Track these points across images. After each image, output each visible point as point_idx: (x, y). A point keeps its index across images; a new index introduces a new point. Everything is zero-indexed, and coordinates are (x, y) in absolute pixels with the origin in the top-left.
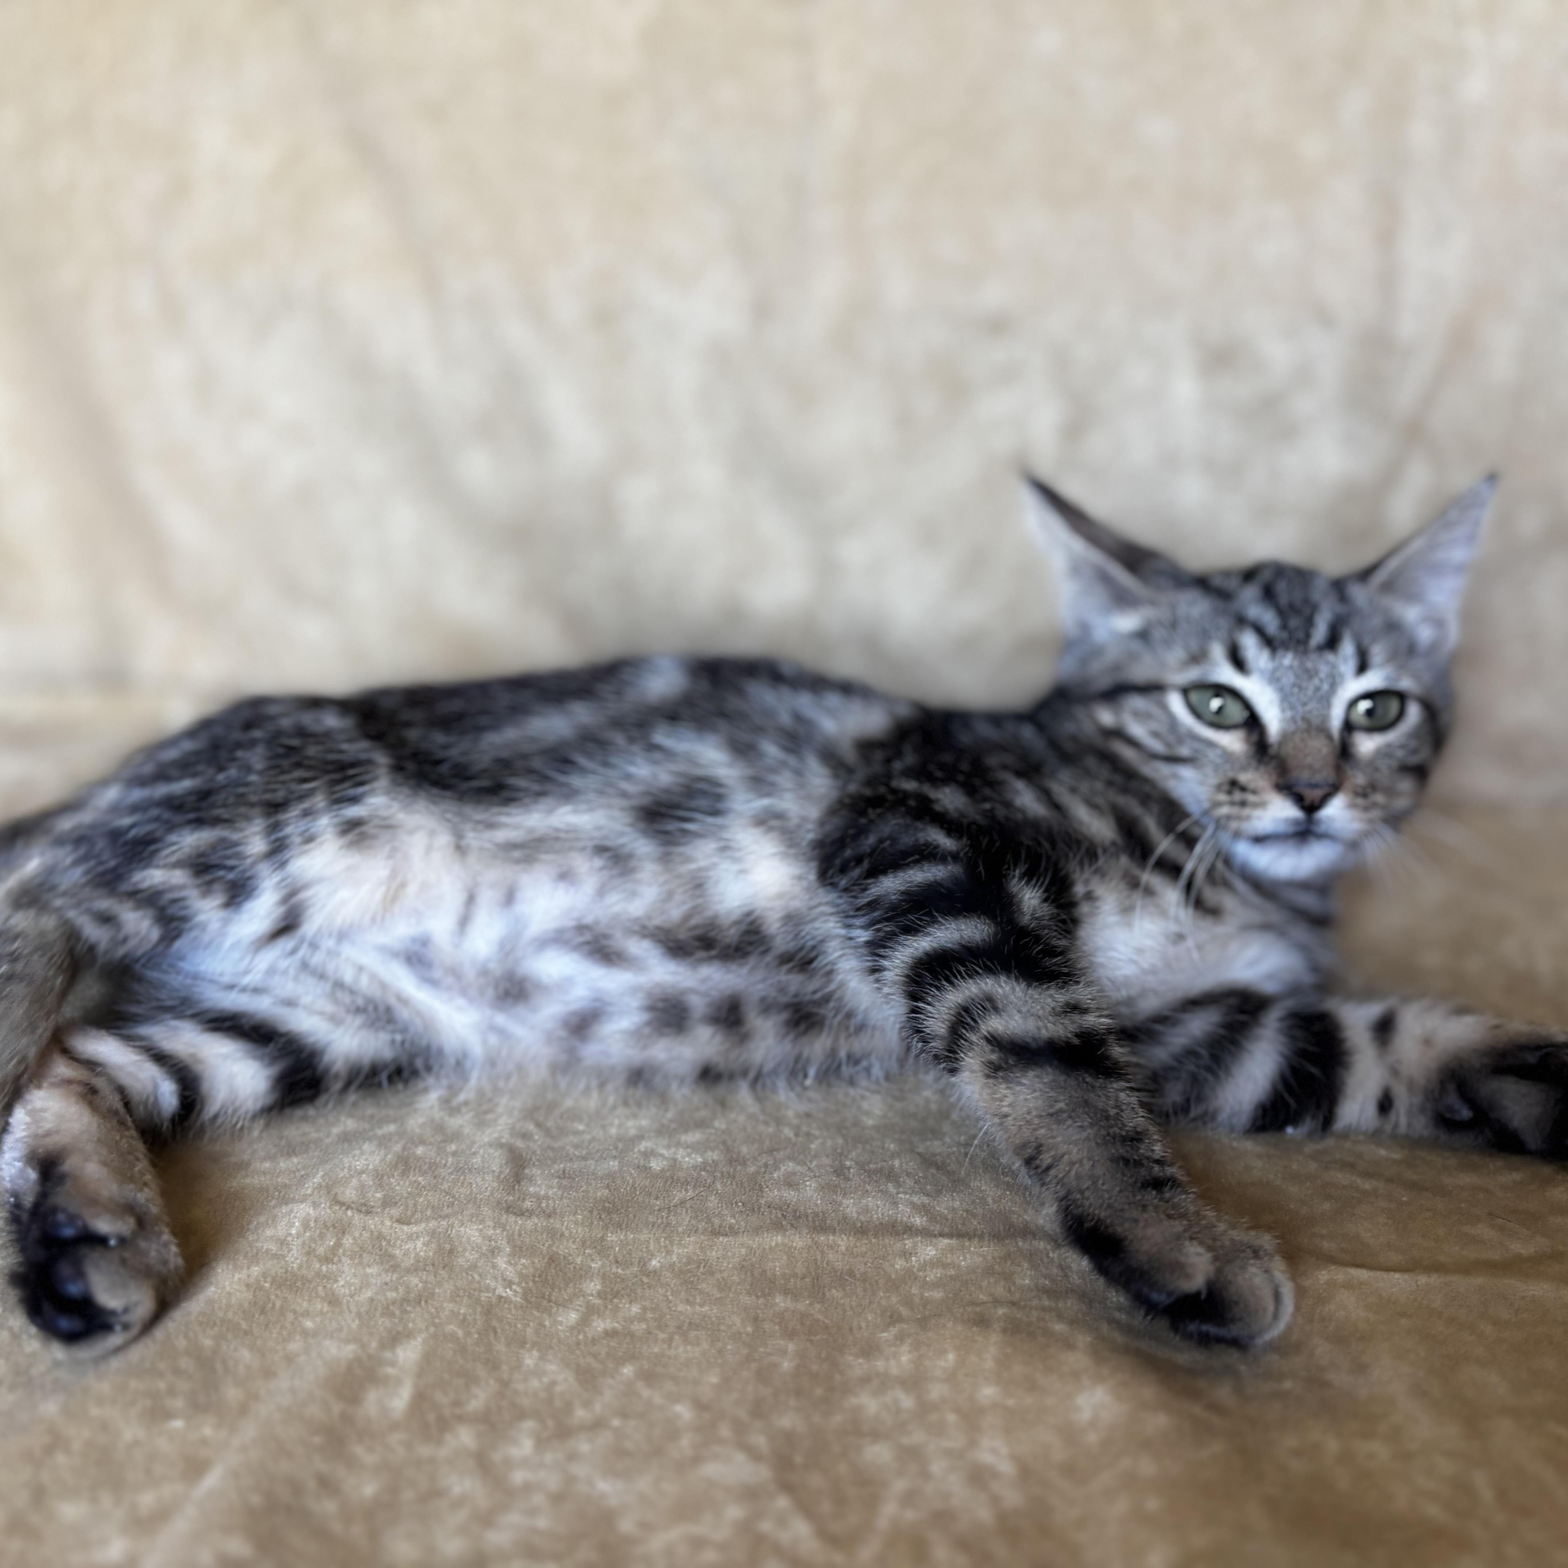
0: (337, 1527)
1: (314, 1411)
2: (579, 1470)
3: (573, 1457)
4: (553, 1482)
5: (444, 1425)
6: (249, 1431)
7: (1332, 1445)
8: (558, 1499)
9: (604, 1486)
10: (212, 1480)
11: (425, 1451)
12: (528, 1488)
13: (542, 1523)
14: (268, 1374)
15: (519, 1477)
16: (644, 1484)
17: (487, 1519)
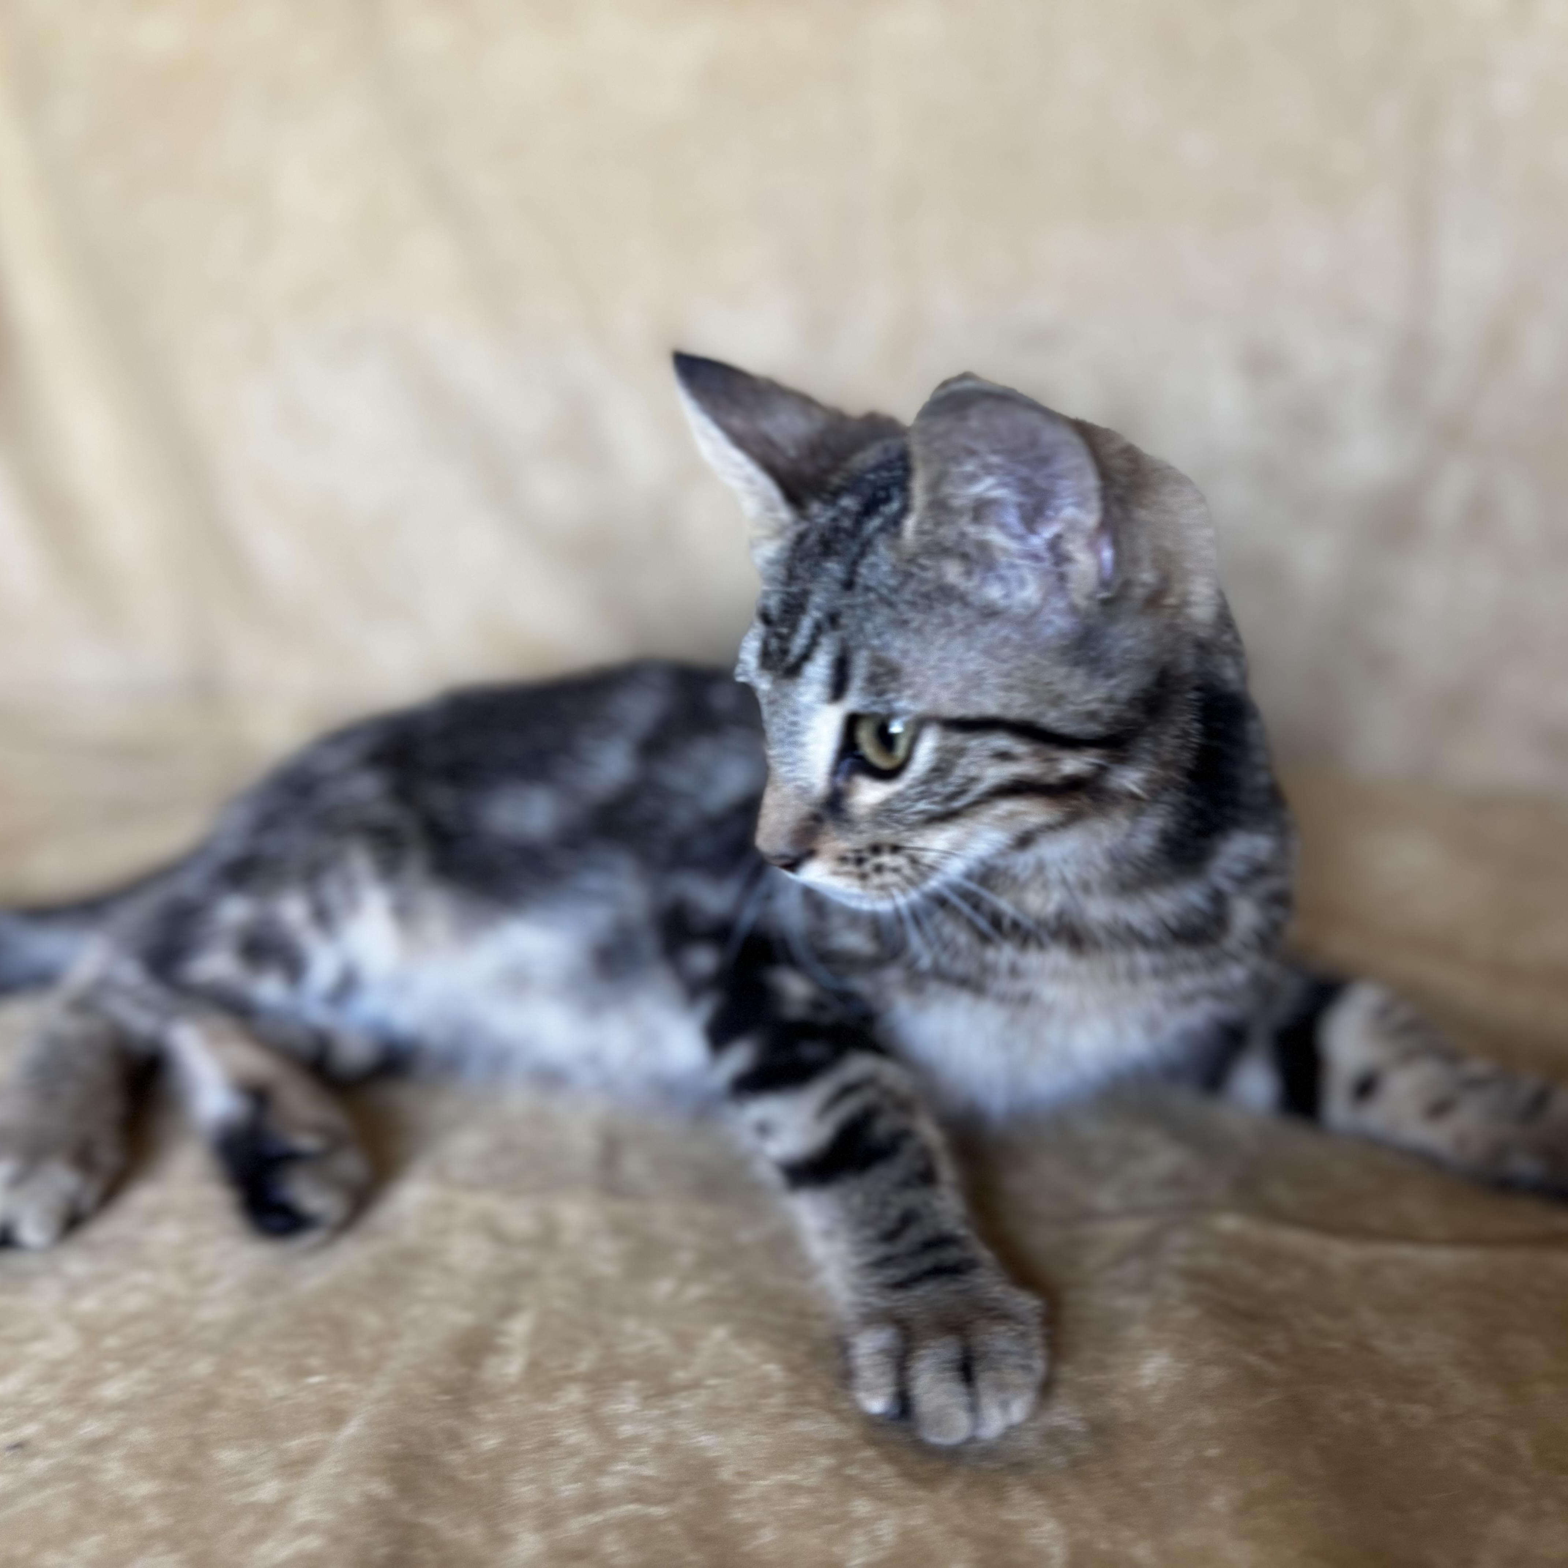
0: (464, 1476)
1: (439, 1371)
2: (680, 1425)
3: (675, 1414)
4: (656, 1434)
5: (556, 1385)
6: (382, 1386)
7: (1378, 1404)
8: (663, 1449)
9: (705, 1440)
10: (352, 1429)
11: (541, 1407)
12: (636, 1440)
13: (648, 1471)
14: (394, 1335)
15: (626, 1430)
16: (740, 1438)
17: (599, 1467)
